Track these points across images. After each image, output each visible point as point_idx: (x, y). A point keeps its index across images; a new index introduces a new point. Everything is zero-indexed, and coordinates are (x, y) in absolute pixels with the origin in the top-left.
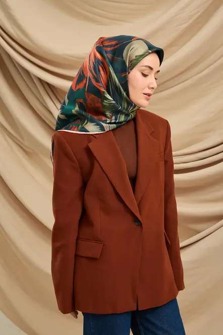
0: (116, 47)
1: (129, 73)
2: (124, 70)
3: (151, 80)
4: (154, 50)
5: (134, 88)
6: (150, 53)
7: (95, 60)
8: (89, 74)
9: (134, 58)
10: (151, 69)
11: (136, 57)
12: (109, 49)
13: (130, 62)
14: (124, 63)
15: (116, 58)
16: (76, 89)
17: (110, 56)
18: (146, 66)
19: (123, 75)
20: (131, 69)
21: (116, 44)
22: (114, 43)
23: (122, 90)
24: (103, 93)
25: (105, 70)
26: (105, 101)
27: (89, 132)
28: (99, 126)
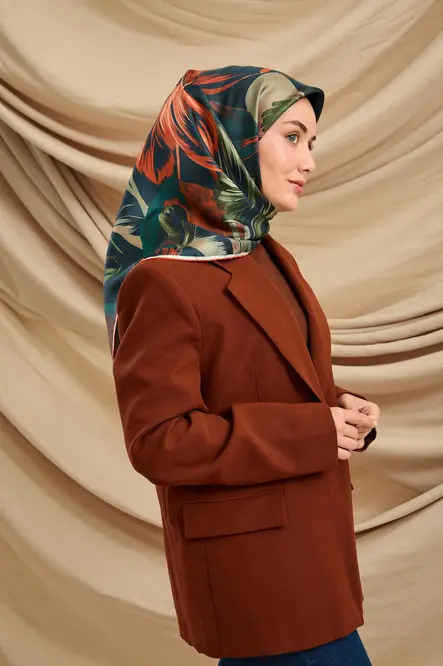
0: (228, 86)
1: (260, 139)
2: (249, 132)
4: (308, 92)
6: (301, 98)
7: (187, 112)
8: (178, 144)
9: (270, 106)
10: (304, 129)
11: (274, 104)
12: (212, 92)
13: (263, 115)
14: (248, 118)
15: (229, 108)
16: (160, 179)
17: (214, 105)
18: (294, 122)
19: (249, 142)
20: (265, 131)
21: (227, 82)
22: (221, 79)
24: (219, 174)
25: (210, 133)
26: (223, 193)
27: (203, 256)
28: (222, 243)
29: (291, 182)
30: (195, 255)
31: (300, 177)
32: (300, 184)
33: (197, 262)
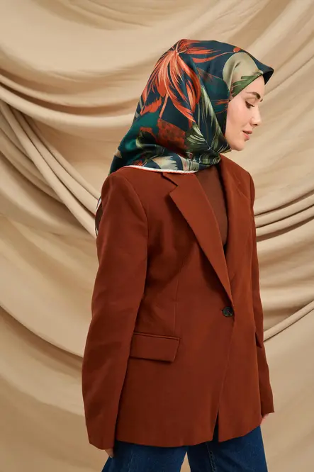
0: (210, 59)
1: (230, 101)
2: (223, 95)
6: (261, 75)
8: (168, 94)
9: (239, 79)
10: (258, 96)
11: (242, 78)
13: (233, 84)
15: (210, 75)
16: (144, 112)
17: (201, 71)
18: (254, 93)
19: (222, 102)
20: (234, 96)
21: (210, 55)
23: (217, 123)
25: (195, 90)
26: (191, 136)
27: (160, 168)
28: (175, 162)
29: (244, 131)
30: (154, 168)
31: (248, 128)
32: (248, 133)
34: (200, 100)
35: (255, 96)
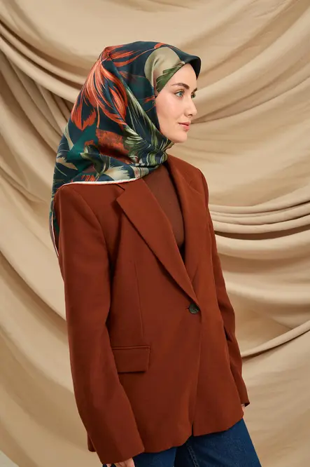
0: (131, 60)
1: (156, 97)
2: (148, 93)
3: (188, 104)
4: (188, 60)
5: (165, 116)
6: (183, 65)
7: (103, 82)
8: (98, 104)
9: (162, 74)
10: (187, 87)
11: (164, 72)
12: (122, 64)
13: (157, 80)
14: (147, 83)
15: (134, 76)
16: (84, 127)
17: (123, 74)
18: (179, 84)
19: (148, 100)
20: (159, 91)
21: (131, 57)
22: (127, 54)
23: (150, 121)
24: (124, 126)
25: (121, 95)
26: (128, 138)
27: (113, 180)
28: (127, 171)
29: (180, 123)
30: (108, 180)
31: (187, 120)
32: (187, 124)
33: (109, 184)
34: (128, 103)
35: (183, 87)
